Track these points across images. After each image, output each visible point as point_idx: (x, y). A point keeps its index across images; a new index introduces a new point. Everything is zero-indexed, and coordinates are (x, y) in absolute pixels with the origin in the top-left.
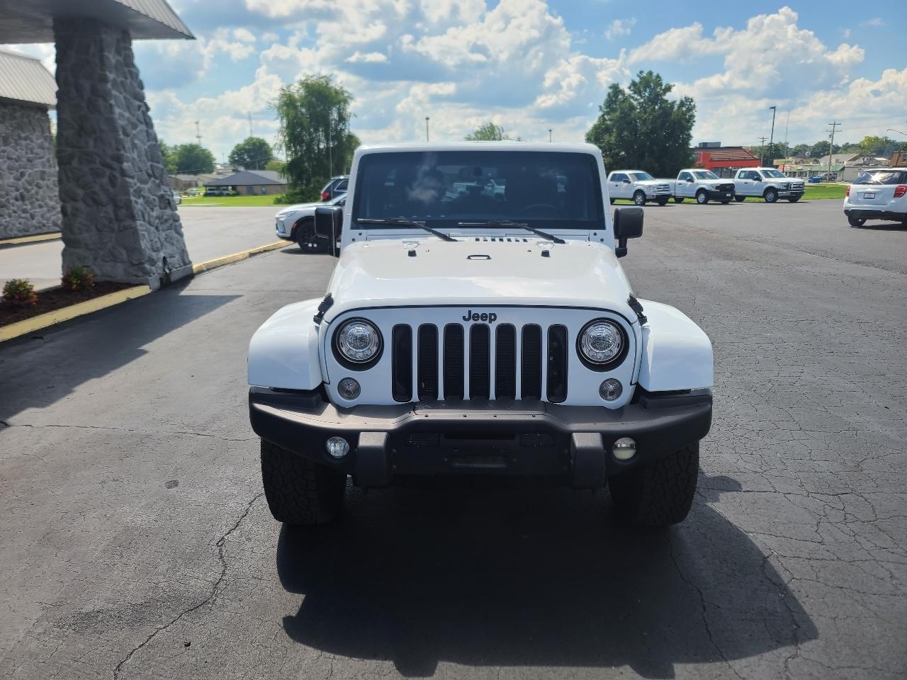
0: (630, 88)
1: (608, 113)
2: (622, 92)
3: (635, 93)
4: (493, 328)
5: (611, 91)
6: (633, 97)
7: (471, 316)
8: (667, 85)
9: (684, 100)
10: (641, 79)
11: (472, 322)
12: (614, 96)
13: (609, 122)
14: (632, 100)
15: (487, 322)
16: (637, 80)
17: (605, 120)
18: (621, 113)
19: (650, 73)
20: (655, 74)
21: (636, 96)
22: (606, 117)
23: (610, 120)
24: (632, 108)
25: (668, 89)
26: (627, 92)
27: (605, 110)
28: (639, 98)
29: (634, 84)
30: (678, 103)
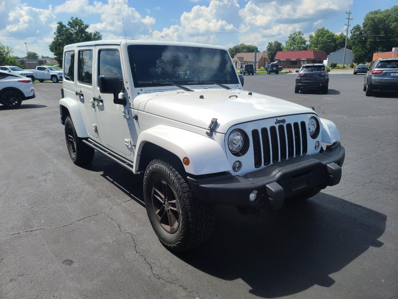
0: (68, 25)
1: (59, 36)
2: (65, 27)
3: (71, 27)
4: (285, 125)
5: (58, 25)
6: (71, 29)
7: (278, 122)
8: (86, 25)
9: (96, 33)
10: (73, 21)
11: (278, 124)
12: (61, 28)
13: (60, 41)
14: (70, 30)
15: (283, 124)
16: (71, 21)
17: (58, 39)
18: (66, 36)
19: (77, 19)
20: (79, 19)
21: (72, 29)
22: (58, 38)
23: (61, 39)
24: (71, 34)
25: (87, 27)
26: (68, 27)
27: (57, 34)
28: (74, 30)
29: (70, 23)
30: (93, 34)
